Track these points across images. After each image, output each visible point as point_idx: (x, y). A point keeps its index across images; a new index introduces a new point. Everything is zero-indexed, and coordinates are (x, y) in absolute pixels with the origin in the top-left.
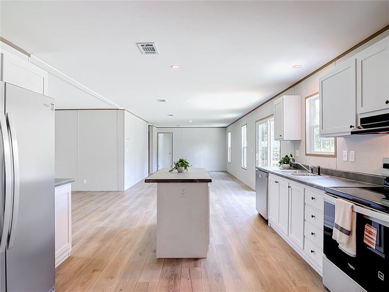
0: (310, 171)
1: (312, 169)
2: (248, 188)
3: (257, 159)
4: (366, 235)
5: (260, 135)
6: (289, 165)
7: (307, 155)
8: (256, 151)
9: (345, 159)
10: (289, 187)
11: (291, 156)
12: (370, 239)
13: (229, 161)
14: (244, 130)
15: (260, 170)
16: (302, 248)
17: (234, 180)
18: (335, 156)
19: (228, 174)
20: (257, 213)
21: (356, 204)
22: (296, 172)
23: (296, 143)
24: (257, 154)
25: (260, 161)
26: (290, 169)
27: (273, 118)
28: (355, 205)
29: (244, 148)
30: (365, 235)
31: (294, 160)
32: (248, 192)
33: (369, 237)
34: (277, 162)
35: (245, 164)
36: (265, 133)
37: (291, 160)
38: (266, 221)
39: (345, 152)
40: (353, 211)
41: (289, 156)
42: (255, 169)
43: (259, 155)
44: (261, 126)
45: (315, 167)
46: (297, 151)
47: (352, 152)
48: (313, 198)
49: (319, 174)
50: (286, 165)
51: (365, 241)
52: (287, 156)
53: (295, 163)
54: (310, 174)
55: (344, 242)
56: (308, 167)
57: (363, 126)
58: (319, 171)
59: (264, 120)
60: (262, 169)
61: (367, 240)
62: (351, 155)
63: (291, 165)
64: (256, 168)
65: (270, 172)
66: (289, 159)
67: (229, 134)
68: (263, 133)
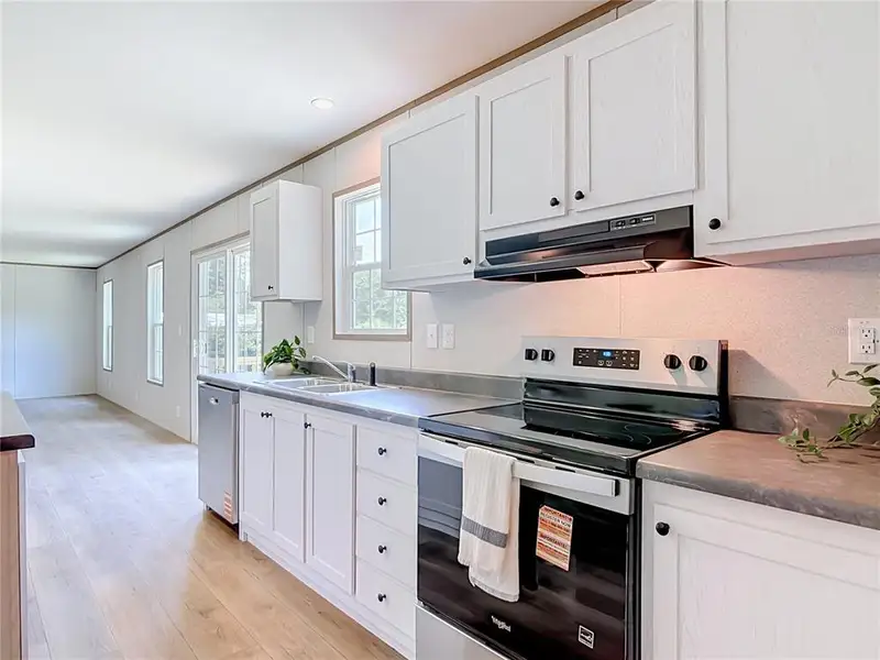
0: (350, 377)
1: (354, 373)
2: (167, 437)
3: (194, 354)
4: (542, 536)
5: (204, 288)
6: (290, 366)
7: (336, 337)
8: (191, 334)
9: (432, 343)
10: (306, 426)
11: (298, 341)
12: (553, 546)
13: (106, 363)
14: (155, 275)
15: (210, 383)
16: (350, 591)
17: (121, 419)
18: (409, 337)
19: (102, 402)
20: (201, 507)
21: (519, 459)
22: (312, 383)
23: (307, 309)
24: (195, 342)
25: (204, 358)
26: (292, 375)
27: (246, 243)
28: (518, 463)
29: (155, 325)
30: (538, 537)
31: (302, 352)
32: (168, 449)
33: (550, 540)
34: (258, 360)
35: (156, 372)
36: (218, 283)
37: (296, 352)
38: (235, 529)
39: (432, 328)
40: (513, 478)
41: (291, 341)
42: (196, 383)
43: (201, 344)
44: (205, 268)
45: (359, 368)
46: (311, 328)
47: (447, 327)
48: (382, 451)
49: (373, 383)
50: (282, 365)
51: (539, 552)
52: (285, 343)
53: (308, 359)
54: (352, 385)
55: (495, 569)
56: (344, 368)
57: (492, 262)
58: (373, 376)
59: (216, 250)
60: (216, 381)
61: (544, 548)
62: (445, 334)
63: (296, 366)
64: (199, 378)
65: (244, 388)
66: (291, 351)
67: (107, 288)
68: (212, 283)
